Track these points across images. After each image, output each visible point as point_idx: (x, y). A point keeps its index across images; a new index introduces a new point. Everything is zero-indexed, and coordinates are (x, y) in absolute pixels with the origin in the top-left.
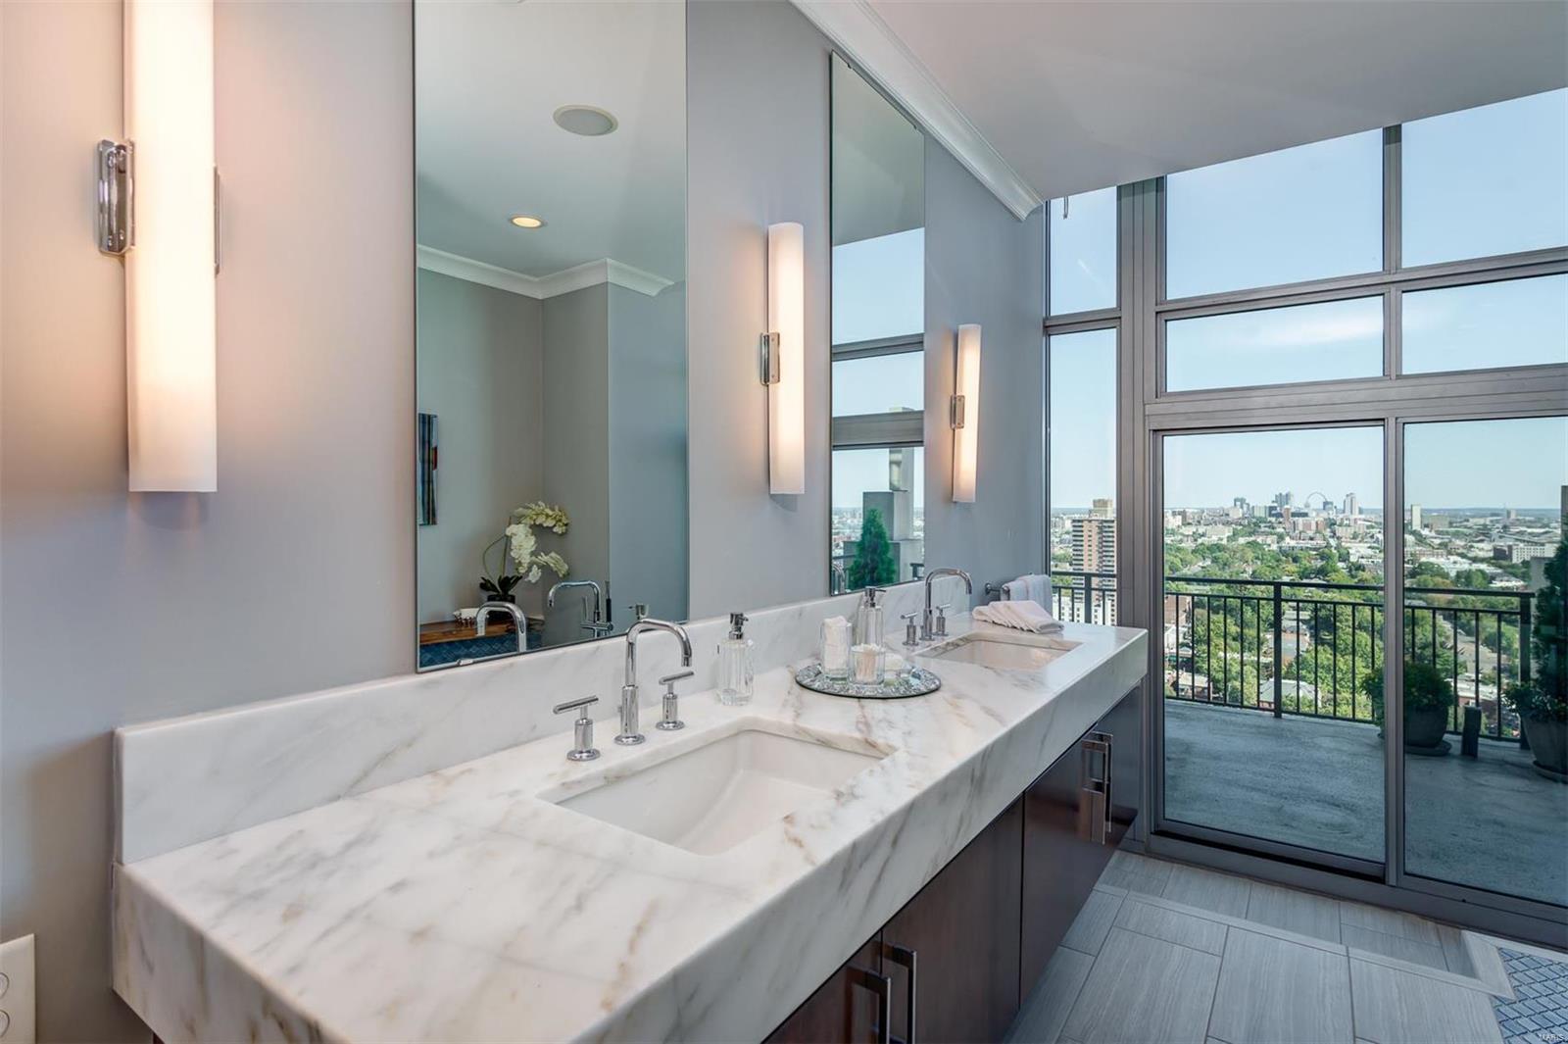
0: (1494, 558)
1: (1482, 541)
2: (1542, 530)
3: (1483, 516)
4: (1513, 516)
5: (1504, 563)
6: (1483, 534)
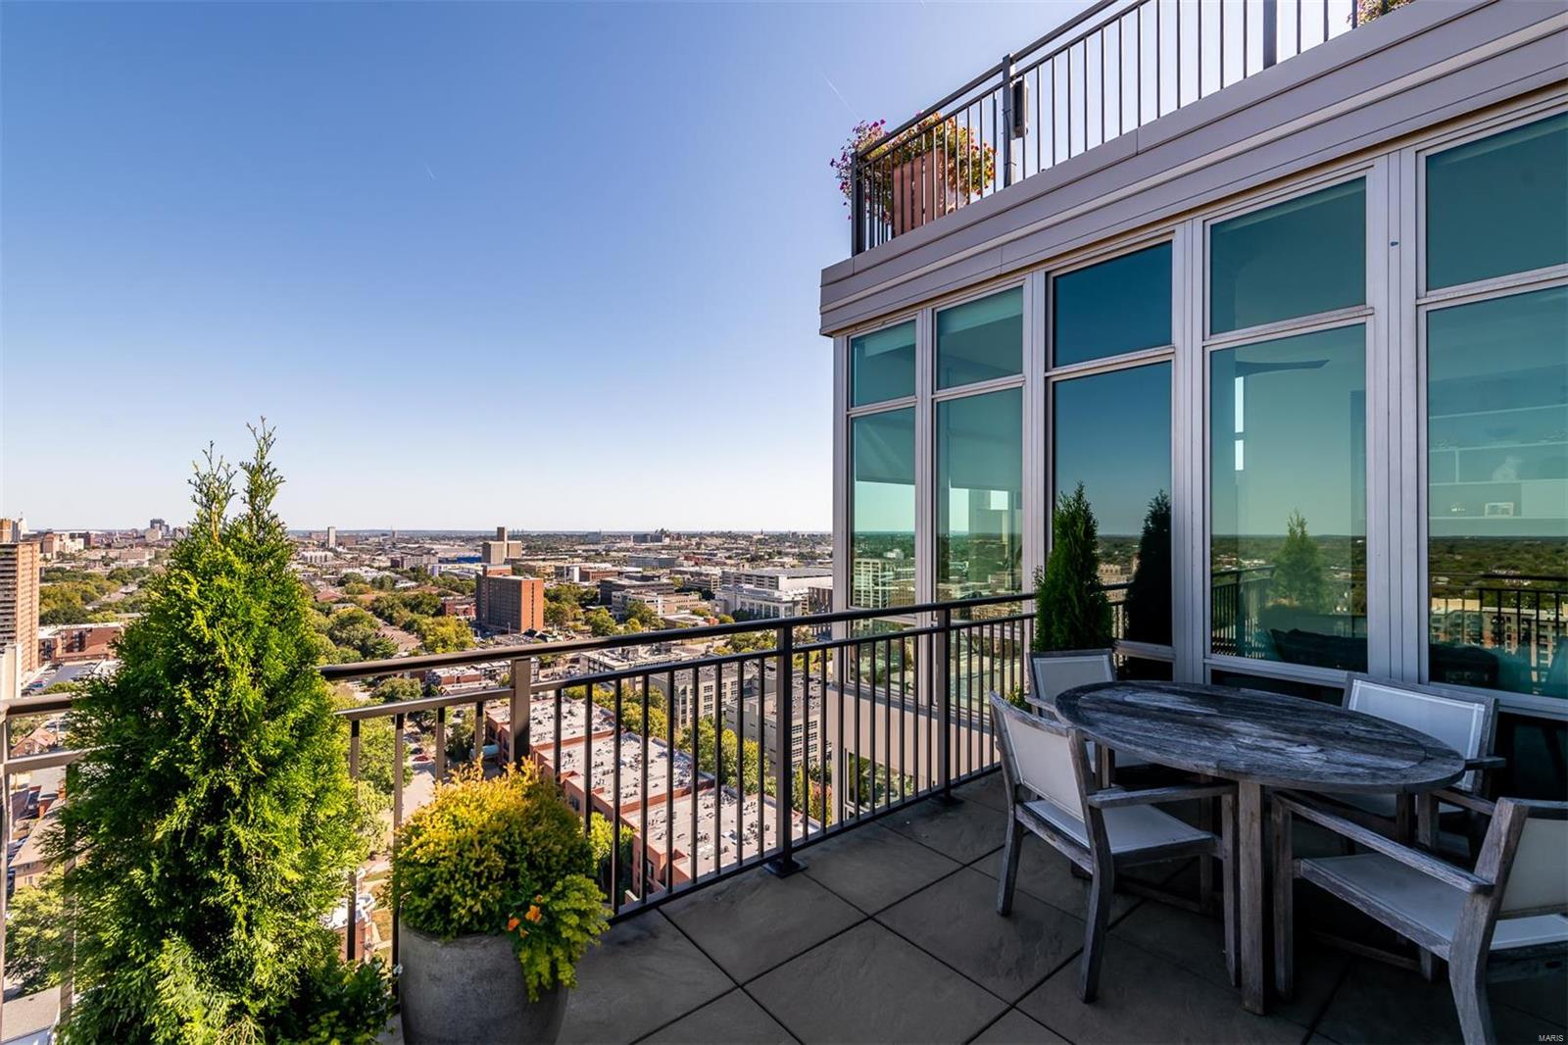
0: (392, 566)
1: (380, 555)
2: (417, 545)
3: (376, 536)
4: (396, 536)
5: (400, 570)
6: (381, 549)
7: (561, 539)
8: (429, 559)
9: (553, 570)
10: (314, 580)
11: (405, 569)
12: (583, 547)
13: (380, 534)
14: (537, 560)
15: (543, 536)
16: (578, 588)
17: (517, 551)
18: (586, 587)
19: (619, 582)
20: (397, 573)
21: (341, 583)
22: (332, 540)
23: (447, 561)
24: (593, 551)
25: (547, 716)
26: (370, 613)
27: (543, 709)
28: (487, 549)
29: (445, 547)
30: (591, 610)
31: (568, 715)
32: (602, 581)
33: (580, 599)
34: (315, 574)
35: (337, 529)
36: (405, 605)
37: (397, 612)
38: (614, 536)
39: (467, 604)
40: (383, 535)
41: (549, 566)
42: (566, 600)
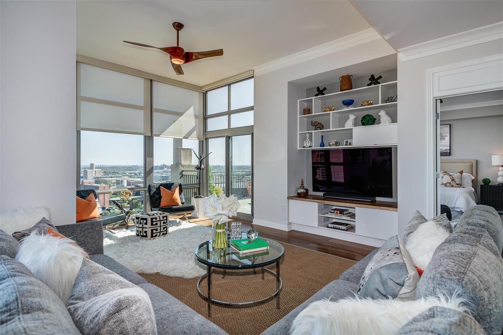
7: (119, 168)
9: (115, 181)
12: (129, 172)
14: (109, 177)
15: (112, 167)
17: (100, 174)
24: (133, 173)
28: (86, 173)
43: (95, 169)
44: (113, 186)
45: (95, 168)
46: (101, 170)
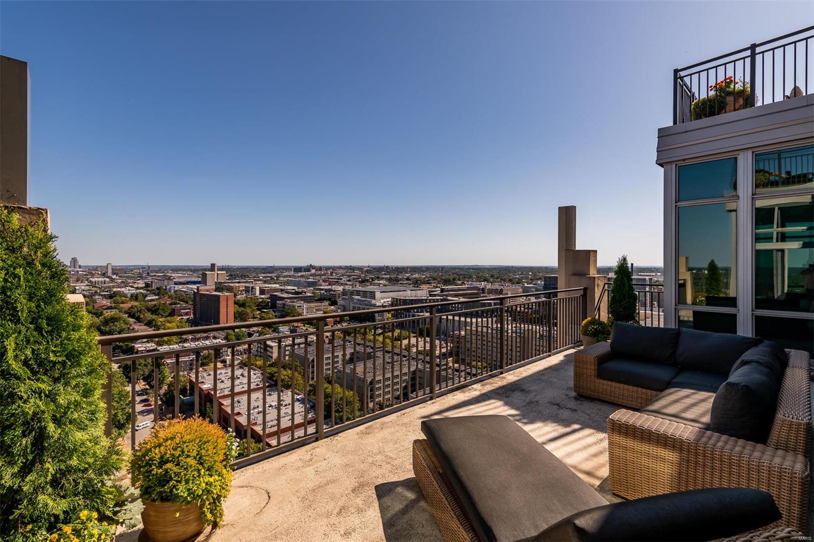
7: (251, 270)
8: (168, 283)
9: (244, 289)
10: (94, 295)
11: (153, 288)
12: (264, 275)
13: (140, 267)
14: (236, 282)
15: (241, 268)
16: (257, 299)
17: (223, 277)
18: (262, 298)
19: (282, 296)
20: (148, 291)
21: (111, 297)
22: (110, 271)
23: (180, 283)
24: (269, 277)
25: (227, 378)
26: (127, 315)
27: (225, 373)
28: (204, 276)
29: (180, 275)
30: (264, 312)
31: (241, 377)
32: (271, 295)
33: (258, 305)
34: (96, 292)
35: (112, 265)
36: (149, 310)
37: (144, 314)
38: (283, 269)
39: (189, 309)
40: (143, 268)
41: (242, 286)
42: (249, 306)
43: (218, 271)
44: (241, 294)
45: (217, 269)
46: (225, 272)
